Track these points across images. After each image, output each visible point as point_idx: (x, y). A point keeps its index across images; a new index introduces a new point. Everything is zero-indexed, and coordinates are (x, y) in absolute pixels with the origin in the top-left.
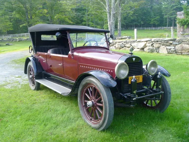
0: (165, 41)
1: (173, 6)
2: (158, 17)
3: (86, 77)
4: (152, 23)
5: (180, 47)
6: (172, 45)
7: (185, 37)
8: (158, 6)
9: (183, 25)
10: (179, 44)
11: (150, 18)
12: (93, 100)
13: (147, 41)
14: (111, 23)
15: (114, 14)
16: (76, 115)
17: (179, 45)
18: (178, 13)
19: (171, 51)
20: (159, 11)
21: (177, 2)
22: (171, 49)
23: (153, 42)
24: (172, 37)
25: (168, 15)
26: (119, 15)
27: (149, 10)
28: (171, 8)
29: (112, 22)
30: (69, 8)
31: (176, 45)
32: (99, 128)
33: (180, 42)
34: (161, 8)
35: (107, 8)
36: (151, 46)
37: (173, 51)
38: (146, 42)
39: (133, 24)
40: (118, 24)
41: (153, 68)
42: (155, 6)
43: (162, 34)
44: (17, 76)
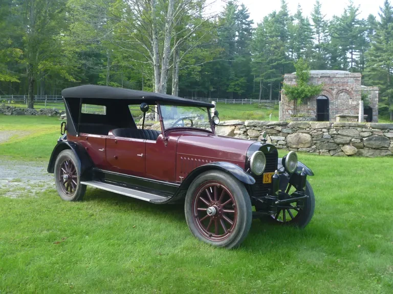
0: (268, 126)
1: (271, 61)
2: (243, 80)
3: (206, 172)
4: (230, 90)
5: (295, 138)
6: (281, 133)
7: (297, 120)
8: (244, 59)
9: (295, 99)
10: (294, 132)
11: (228, 80)
12: (215, 205)
13: (235, 125)
14: (161, 87)
15: (168, 70)
16: (182, 233)
17: (293, 135)
18: (286, 75)
19: (280, 145)
20: (243, 69)
21: (280, 54)
22: (278, 141)
23: (248, 128)
24: (281, 120)
25: (262, 76)
26: (175, 72)
27: (227, 65)
28: (268, 63)
29: (163, 86)
30: (68, 50)
31: (289, 134)
32: (227, 246)
33: (295, 129)
34: (249, 63)
35: (154, 58)
36: (244, 133)
37: (283, 145)
38: (234, 127)
39: (193, 90)
40: (173, 89)
41: (292, 163)
42: (237, 57)
43: (252, 112)
44: (11, 179)
